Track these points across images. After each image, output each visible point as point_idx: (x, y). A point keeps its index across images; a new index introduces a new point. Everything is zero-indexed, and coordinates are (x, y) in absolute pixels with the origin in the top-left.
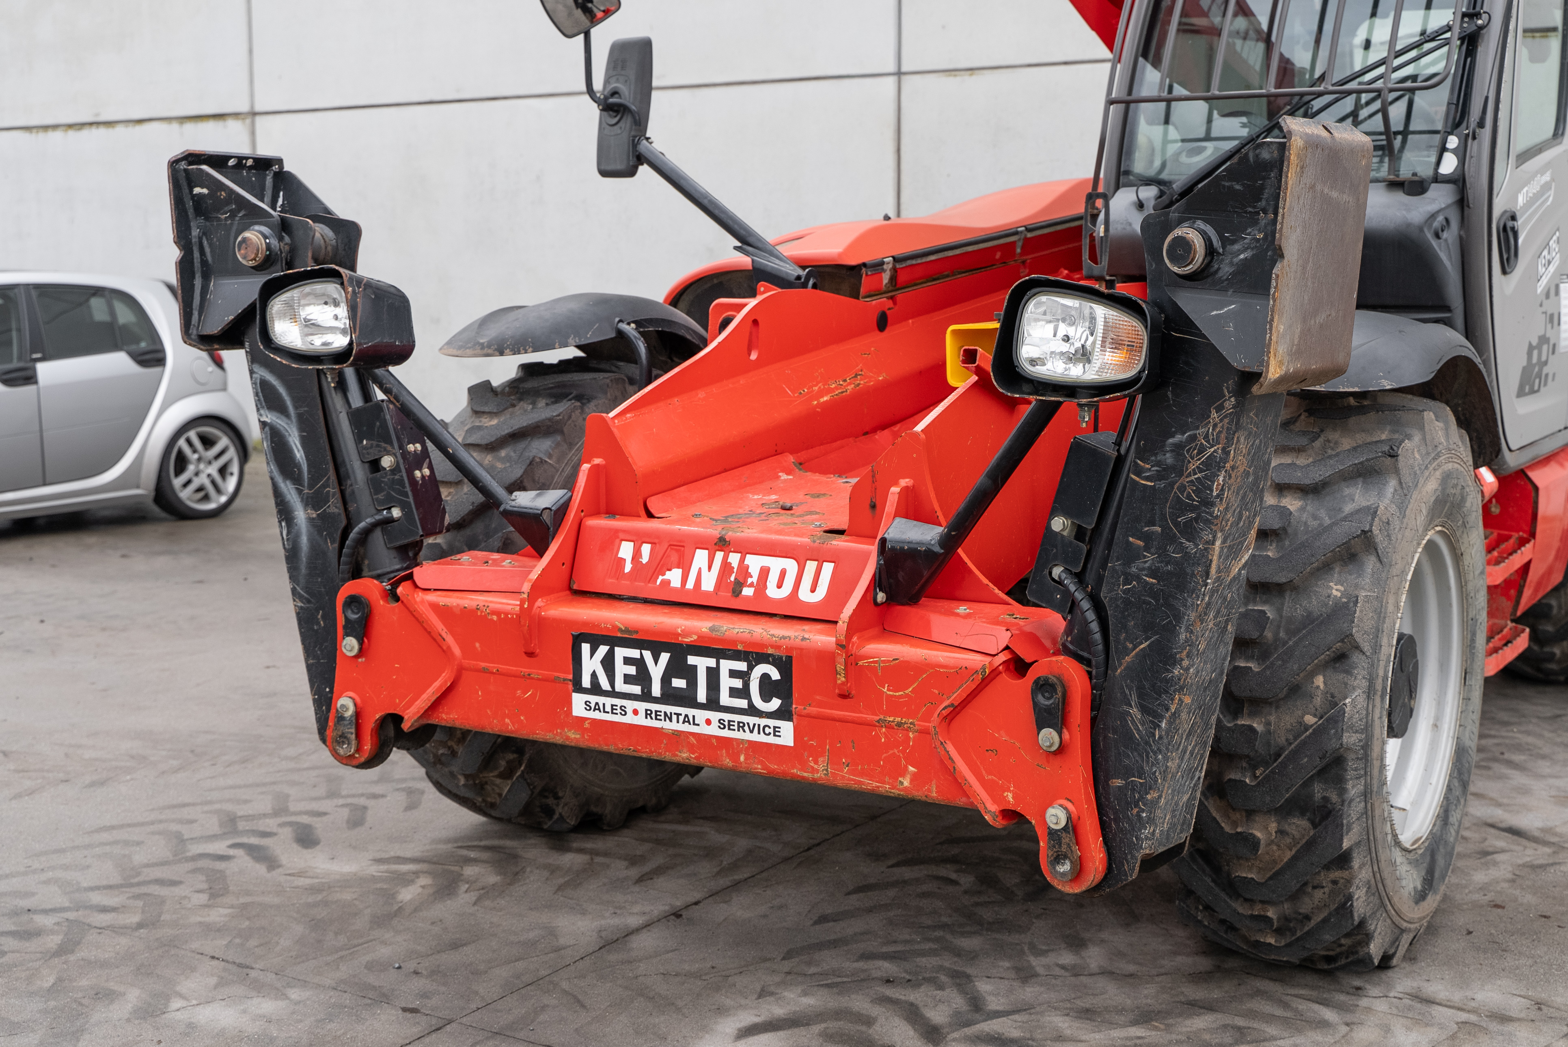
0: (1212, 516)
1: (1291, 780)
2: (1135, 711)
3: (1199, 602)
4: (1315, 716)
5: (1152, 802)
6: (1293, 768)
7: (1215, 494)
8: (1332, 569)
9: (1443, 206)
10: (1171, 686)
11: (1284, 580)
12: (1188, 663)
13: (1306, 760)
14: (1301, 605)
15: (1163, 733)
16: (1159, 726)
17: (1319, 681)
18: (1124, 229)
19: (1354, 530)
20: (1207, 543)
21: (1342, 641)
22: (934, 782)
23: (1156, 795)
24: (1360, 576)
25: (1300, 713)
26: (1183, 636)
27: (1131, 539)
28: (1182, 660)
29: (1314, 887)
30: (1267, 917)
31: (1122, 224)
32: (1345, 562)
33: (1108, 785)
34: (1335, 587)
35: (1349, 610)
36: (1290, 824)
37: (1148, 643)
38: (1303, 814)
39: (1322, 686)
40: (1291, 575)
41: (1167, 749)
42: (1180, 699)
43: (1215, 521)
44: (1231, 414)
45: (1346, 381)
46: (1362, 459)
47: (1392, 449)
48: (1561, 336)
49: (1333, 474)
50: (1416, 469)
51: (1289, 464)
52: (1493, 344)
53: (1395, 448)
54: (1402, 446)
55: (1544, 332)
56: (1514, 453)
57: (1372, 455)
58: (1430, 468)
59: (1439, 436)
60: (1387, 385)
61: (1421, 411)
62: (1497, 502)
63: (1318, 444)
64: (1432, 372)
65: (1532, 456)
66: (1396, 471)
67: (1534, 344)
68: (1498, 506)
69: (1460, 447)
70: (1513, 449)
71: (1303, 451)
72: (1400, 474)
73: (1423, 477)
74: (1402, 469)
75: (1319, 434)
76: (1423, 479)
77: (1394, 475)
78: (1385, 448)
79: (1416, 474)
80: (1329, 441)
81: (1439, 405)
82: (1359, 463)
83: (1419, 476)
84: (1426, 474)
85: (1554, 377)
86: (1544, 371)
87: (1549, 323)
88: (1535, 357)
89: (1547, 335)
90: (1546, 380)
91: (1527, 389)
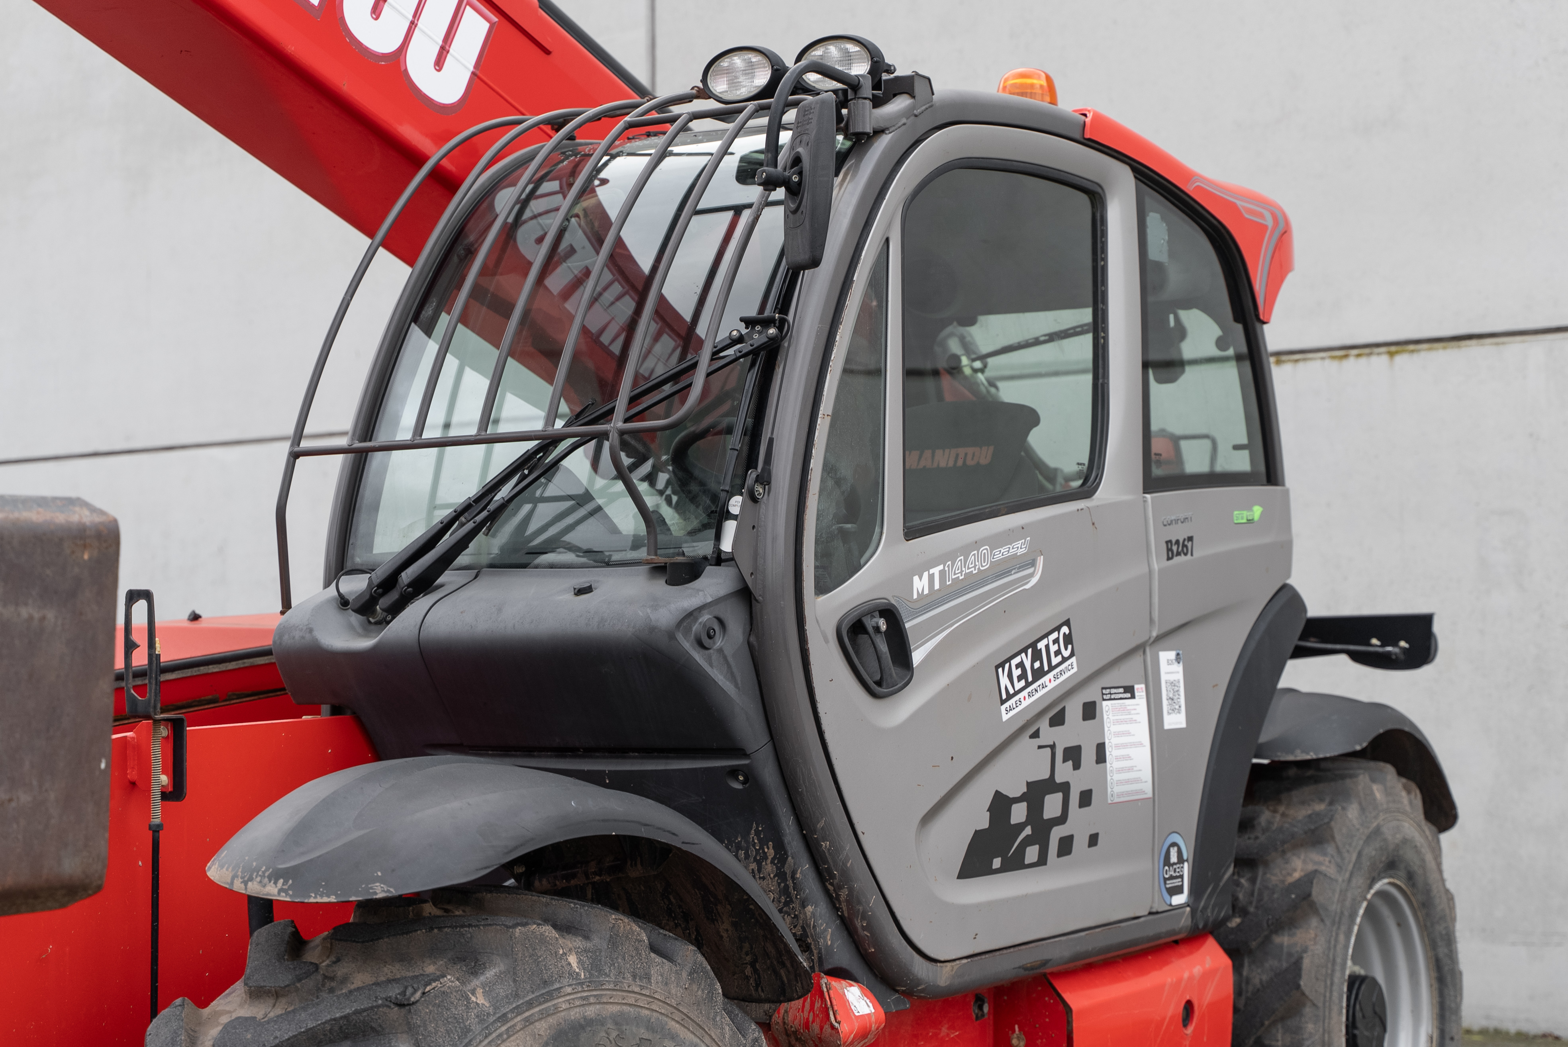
9: (709, 600)
18: (303, 638)
31: (301, 630)
45: (322, 886)
46: (348, 1011)
47: (404, 993)
48: (1109, 778)
49: (295, 1036)
50: (472, 1020)
51: (246, 1019)
52: (839, 803)
53: (409, 991)
54: (428, 989)
55: (1046, 775)
56: (949, 964)
57: (366, 1004)
58: (519, 1018)
59: (564, 963)
60: (380, 891)
61: (508, 927)
62: (1020, 1030)
63: (310, 983)
64: (486, 868)
65: (1017, 965)
66: (410, 1029)
67: (1011, 795)
68: (1023, 1036)
69: (648, 977)
70: (942, 959)
71: (283, 996)
72: (418, 1034)
73: (490, 1034)
74: (425, 1026)
75: (317, 967)
76: (490, 1038)
77: (405, 1036)
78: (394, 992)
79: (469, 1030)
80: (332, 979)
81: (598, 911)
82: (341, 1018)
83: (480, 1034)
84: (504, 1028)
85: (1093, 840)
86: (1057, 833)
87: (1065, 761)
88: (1019, 813)
89: (1059, 779)
90: (1066, 846)
91: (997, 863)
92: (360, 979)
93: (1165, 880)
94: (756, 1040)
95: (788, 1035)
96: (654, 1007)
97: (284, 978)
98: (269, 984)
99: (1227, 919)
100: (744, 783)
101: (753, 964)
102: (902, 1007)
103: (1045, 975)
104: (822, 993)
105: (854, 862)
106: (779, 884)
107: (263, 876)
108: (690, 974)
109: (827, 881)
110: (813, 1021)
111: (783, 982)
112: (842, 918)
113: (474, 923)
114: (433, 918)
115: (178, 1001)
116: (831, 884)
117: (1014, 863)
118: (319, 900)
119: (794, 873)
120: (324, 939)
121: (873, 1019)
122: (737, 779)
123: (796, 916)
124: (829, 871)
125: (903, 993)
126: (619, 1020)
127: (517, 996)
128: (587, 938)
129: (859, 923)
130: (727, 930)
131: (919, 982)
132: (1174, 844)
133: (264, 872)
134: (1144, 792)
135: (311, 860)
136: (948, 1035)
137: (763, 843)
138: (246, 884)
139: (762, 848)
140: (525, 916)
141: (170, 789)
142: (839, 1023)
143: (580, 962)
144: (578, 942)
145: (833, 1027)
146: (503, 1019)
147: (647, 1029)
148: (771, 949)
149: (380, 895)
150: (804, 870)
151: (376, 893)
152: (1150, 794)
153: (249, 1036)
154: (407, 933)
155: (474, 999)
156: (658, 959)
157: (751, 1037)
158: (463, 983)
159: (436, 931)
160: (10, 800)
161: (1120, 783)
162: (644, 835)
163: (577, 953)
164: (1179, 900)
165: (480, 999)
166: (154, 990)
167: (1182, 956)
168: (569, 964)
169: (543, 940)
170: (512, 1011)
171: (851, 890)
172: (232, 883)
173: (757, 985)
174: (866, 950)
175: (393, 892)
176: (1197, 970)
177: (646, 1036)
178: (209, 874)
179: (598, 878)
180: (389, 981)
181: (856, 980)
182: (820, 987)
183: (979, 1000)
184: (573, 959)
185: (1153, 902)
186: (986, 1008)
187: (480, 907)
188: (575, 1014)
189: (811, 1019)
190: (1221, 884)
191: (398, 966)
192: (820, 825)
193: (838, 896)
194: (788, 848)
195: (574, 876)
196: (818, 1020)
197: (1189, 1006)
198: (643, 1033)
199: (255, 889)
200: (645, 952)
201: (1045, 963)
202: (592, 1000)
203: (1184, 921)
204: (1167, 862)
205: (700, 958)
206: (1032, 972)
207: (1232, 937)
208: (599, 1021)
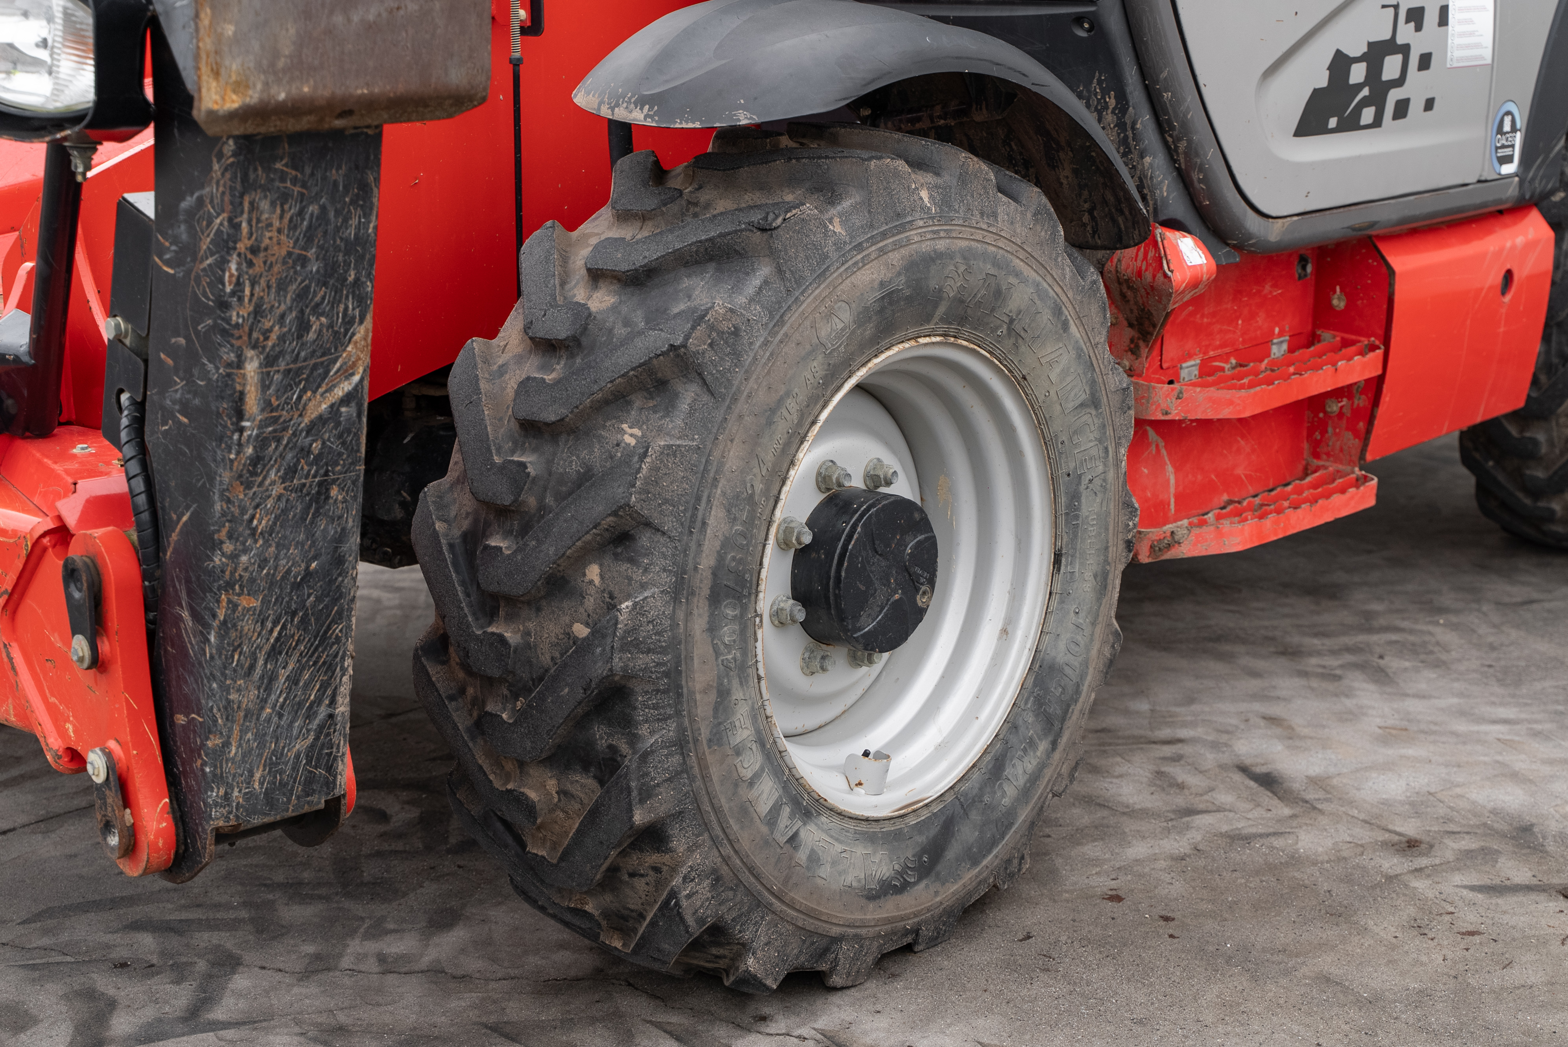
0: (229, 324)
1: (551, 718)
2: (186, 614)
3: (232, 456)
4: (587, 625)
5: (214, 751)
6: (552, 702)
7: (228, 289)
8: (629, 403)
10: (214, 581)
11: (553, 418)
12: (232, 547)
13: (566, 690)
14: (578, 457)
15: (214, 651)
16: (208, 640)
17: (593, 572)
19: (659, 343)
20: (229, 365)
21: (615, 514)
22: (10, 701)
23: (218, 741)
24: (667, 414)
25: (567, 619)
26: (218, 507)
27: (162, 356)
28: (222, 542)
29: (632, 875)
30: (585, 912)
32: (650, 393)
33: (173, 721)
34: (630, 431)
35: (630, 467)
36: (572, 783)
37: (188, 514)
38: (586, 769)
39: (597, 580)
40: (564, 411)
41: (224, 675)
42: (229, 601)
43: (236, 333)
44: (232, 164)
45: (687, 113)
46: (712, 234)
47: (766, 218)
48: (1450, 41)
49: (663, 256)
50: (830, 248)
51: (616, 239)
52: (1183, 54)
53: (771, 217)
54: (788, 215)
55: (1387, 36)
56: (1280, 221)
57: (730, 228)
58: (873, 248)
59: (916, 197)
60: (744, 119)
61: (864, 160)
62: (1341, 291)
63: (674, 208)
64: (845, 99)
65: (1346, 225)
66: (772, 253)
67: (1352, 55)
68: (1344, 297)
69: (995, 215)
70: (1274, 214)
71: (650, 219)
72: (779, 257)
73: (847, 261)
74: (786, 251)
75: (681, 193)
76: (846, 266)
77: (767, 259)
78: (756, 217)
79: (827, 257)
80: (696, 204)
81: (949, 149)
82: (706, 240)
83: (837, 261)
84: (859, 257)
85: (1429, 105)
86: (1394, 96)
87: (1408, 21)
88: (1358, 73)
89: (1400, 40)
90: (1402, 109)
91: (1333, 122)
92: (722, 205)
93: (1497, 148)
94: (1094, 282)
95: (1120, 283)
96: (1000, 244)
97: (650, 202)
98: (636, 207)
99: (1553, 192)
100: (1089, 31)
101: (1091, 212)
102: (1232, 261)
103: (1370, 237)
104: (1156, 242)
105: (1195, 114)
106: (1119, 134)
107: (629, 102)
108: (1035, 215)
109: (1166, 132)
110: (1146, 270)
111: (1120, 229)
112: (1179, 171)
113: (831, 155)
114: (791, 150)
115: (549, 223)
116: (1171, 136)
117: (1350, 124)
118: (684, 126)
119: (1134, 123)
120: (686, 167)
121: (1205, 269)
122: (1082, 27)
123: (1134, 167)
124: (1169, 122)
125: (1234, 247)
126: (967, 255)
127: (872, 226)
128: (937, 174)
129: (1195, 176)
130: (1067, 177)
131: (1250, 236)
132: (1508, 113)
133: (630, 98)
134: (1483, 58)
135: (675, 87)
136: (1271, 292)
137: (1105, 92)
138: (613, 111)
139: (1103, 97)
140: (879, 150)
141: (529, 24)
142: (1172, 271)
143: (931, 197)
144: (929, 178)
145: (1165, 276)
146: (859, 247)
147: (993, 265)
148: (1110, 197)
149: (744, 122)
150: (1145, 121)
151: (739, 120)
152: (1489, 61)
153: (619, 256)
154: (766, 163)
155: (831, 227)
156: (1005, 199)
157: (1089, 279)
158: (821, 212)
159: (794, 161)
160: (398, 8)
161: (1461, 47)
162: (996, 75)
163: (928, 189)
164: (1509, 169)
165: (837, 227)
166: (519, 219)
167: (1506, 226)
168: (921, 198)
169: (896, 174)
170: (867, 240)
171: (1190, 142)
172: (599, 109)
173: (1094, 232)
174: (1200, 203)
175: (756, 119)
176: (1520, 240)
177: (992, 271)
178: (575, 101)
179: (942, 122)
180: (751, 207)
181: (1189, 232)
182: (1154, 237)
183: (1303, 261)
184: (924, 194)
185: (1483, 169)
186: (1309, 269)
187: (834, 141)
188: (926, 247)
189: (1144, 268)
190: (1552, 156)
191: (758, 194)
192: (1164, 75)
193: (1176, 147)
194: (1130, 97)
195: (919, 119)
196: (1151, 269)
197: (1509, 275)
198: (989, 269)
199: (621, 114)
200: (993, 191)
201: (1372, 225)
202: (942, 234)
203: (1512, 191)
204: (1500, 131)
205: (1044, 200)
206: (1360, 233)
207: (1554, 211)
208: (947, 255)
